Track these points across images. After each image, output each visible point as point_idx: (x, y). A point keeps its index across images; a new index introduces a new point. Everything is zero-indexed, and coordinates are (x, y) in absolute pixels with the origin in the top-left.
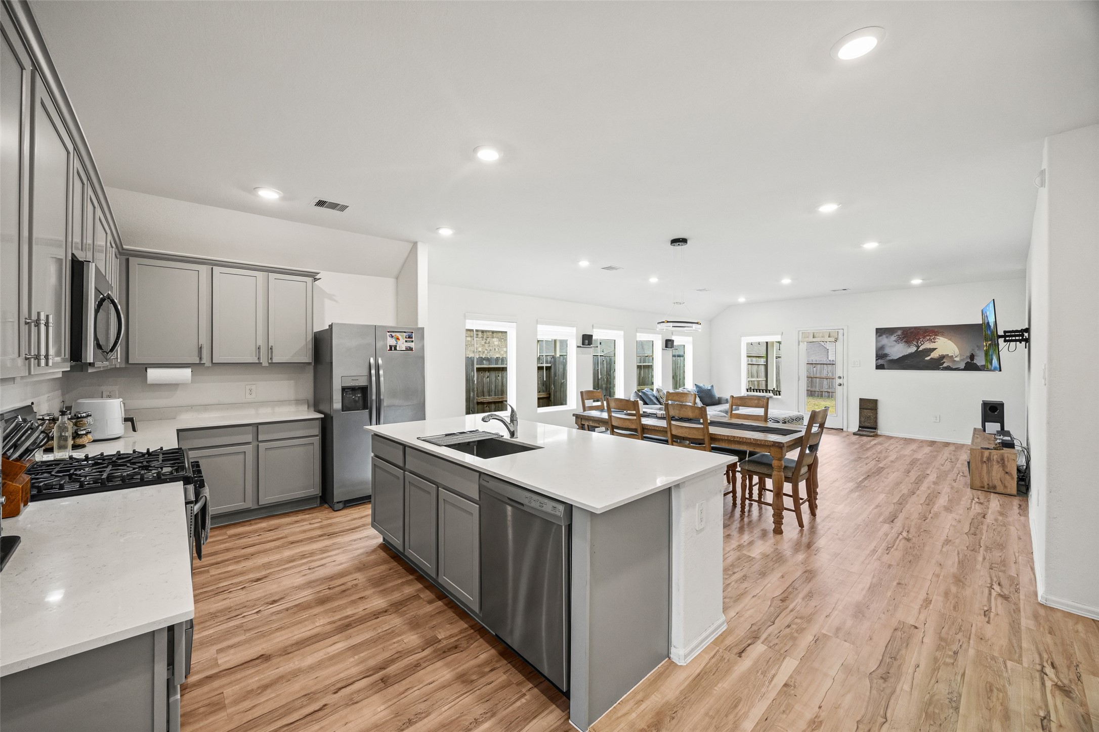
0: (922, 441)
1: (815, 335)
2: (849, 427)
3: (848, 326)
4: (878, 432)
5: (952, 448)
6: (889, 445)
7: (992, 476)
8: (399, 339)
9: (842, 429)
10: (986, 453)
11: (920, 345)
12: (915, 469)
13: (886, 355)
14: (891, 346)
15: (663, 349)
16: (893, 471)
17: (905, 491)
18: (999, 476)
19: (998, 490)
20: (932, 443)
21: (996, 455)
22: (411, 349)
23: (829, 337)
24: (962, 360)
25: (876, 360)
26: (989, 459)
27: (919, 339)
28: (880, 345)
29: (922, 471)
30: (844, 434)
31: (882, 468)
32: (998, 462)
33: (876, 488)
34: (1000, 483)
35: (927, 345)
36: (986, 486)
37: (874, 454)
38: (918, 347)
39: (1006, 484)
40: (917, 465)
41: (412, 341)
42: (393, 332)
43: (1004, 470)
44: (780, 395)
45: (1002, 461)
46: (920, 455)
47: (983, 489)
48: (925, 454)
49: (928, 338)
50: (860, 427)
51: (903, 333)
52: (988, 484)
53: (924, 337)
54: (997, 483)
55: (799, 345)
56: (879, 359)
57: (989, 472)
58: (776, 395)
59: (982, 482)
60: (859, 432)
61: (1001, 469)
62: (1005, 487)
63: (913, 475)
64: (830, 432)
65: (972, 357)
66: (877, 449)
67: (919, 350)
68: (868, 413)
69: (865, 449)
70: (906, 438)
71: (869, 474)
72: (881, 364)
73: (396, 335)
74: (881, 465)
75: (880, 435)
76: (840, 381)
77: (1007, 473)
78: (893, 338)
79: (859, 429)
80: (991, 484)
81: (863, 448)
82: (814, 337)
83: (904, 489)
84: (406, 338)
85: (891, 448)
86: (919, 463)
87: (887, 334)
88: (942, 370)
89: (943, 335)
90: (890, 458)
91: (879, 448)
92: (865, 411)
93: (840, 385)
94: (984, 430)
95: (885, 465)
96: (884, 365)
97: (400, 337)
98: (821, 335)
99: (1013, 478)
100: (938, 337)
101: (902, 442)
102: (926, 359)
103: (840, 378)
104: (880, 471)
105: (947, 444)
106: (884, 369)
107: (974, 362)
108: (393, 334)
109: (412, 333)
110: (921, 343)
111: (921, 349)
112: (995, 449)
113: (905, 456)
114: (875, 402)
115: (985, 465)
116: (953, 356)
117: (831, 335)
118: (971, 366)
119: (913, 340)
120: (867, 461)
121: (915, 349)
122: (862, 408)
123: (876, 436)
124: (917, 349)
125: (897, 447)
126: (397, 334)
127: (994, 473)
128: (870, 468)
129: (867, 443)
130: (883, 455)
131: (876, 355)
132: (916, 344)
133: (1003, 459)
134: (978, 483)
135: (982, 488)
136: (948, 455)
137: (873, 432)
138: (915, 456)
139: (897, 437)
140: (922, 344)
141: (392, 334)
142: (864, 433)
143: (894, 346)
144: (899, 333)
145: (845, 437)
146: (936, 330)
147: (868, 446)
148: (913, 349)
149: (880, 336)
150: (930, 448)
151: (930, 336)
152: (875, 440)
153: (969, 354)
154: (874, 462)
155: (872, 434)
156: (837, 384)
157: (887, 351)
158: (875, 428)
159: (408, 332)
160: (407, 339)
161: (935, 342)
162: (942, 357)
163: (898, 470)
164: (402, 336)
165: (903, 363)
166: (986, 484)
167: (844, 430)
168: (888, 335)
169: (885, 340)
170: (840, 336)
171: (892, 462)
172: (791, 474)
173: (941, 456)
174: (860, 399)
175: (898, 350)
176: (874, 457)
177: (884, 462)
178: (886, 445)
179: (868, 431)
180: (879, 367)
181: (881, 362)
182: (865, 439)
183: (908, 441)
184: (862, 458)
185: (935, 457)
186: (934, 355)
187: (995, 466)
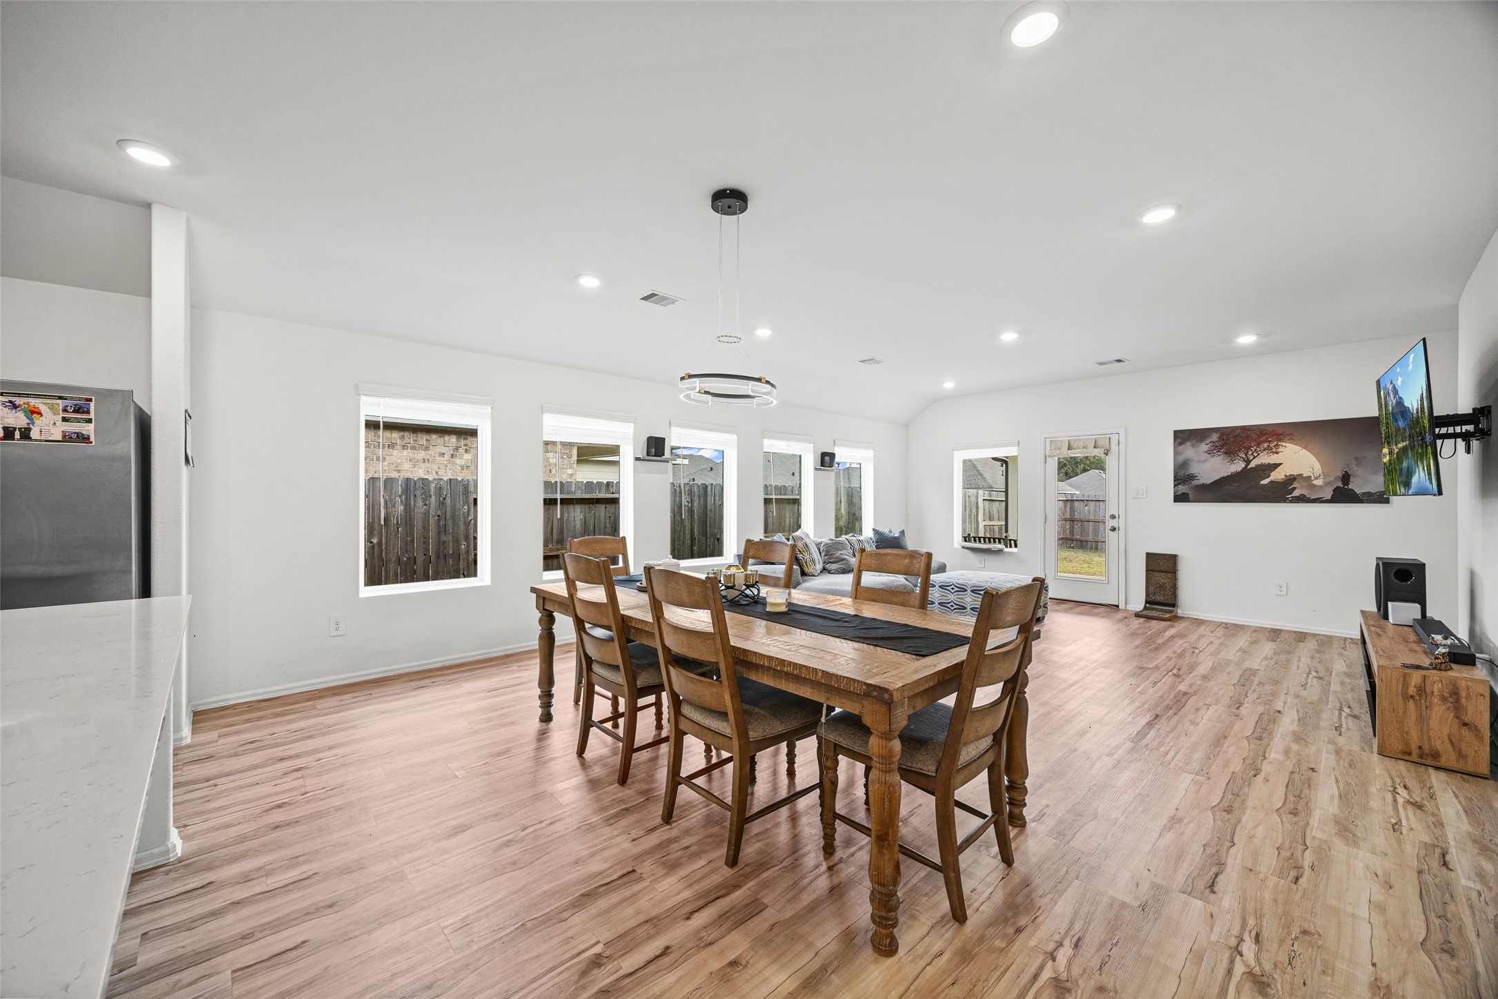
0: (1257, 630)
1: (1072, 444)
2: (1128, 602)
3: (1126, 428)
4: (1179, 611)
5: (1312, 645)
6: (1198, 639)
7: (1429, 730)
8: (40, 414)
9: (1117, 606)
10: (1416, 677)
11: (1251, 457)
12: (1252, 696)
13: (1192, 477)
14: (1199, 461)
15: (816, 469)
16: (1207, 702)
17: (1236, 766)
18: (1446, 731)
19: (1443, 762)
20: (1275, 634)
21: (1437, 681)
22: (85, 439)
23: (1095, 447)
24: (1327, 484)
25: (1175, 486)
26: (1421, 690)
27: (1249, 448)
28: (1181, 459)
29: (1265, 704)
30: (1120, 615)
31: (1185, 694)
32: (1444, 699)
33: (1172, 754)
34: (1449, 747)
35: (1264, 459)
36: (1415, 752)
37: (1170, 659)
38: (1248, 462)
39: (1464, 749)
40: (1255, 686)
41: (90, 421)
42: (19, 395)
43: (1457, 718)
44: (1016, 546)
45: (1454, 696)
46: (1255, 662)
47: (1406, 758)
48: (1266, 658)
49: (1266, 445)
50: (1147, 602)
51: (1221, 438)
52: (1420, 748)
53: (1258, 445)
54: (1441, 744)
55: (1046, 463)
56: (1179, 484)
57: (1422, 720)
58: (1011, 547)
59: (1407, 744)
60: (1145, 613)
61: (1452, 715)
62: (1461, 755)
63: (1250, 712)
64: (1096, 610)
65: (1346, 478)
66: (1175, 648)
67: (1249, 467)
68: (1161, 578)
69: (1153, 646)
70: (1226, 624)
71: (1158, 711)
72: (1183, 493)
73: (28, 404)
74: (1182, 687)
75: (1183, 617)
76: (1113, 523)
77: (1465, 724)
78: (1204, 447)
79: (1145, 606)
80: (1426, 748)
81: (1151, 646)
82: (1070, 448)
83: (1235, 754)
84: (65, 410)
85: (1204, 641)
86: (1256, 680)
87: (1193, 440)
88: (1291, 502)
89: (1292, 440)
90: (1199, 668)
91: (1179, 644)
92: (1156, 574)
93: (1113, 529)
94: (1386, 617)
95: (1191, 686)
96: (1188, 494)
97: (43, 408)
98: (1081, 444)
99: (1479, 737)
100: (1284, 444)
101: (1220, 631)
102: (1262, 482)
103: (1113, 517)
104: (1180, 700)
105: (1301, 637)
106: (1189, 502)
107: (1350, 487)
108: (18, 401)
109: (90, 400)
110: (1252, 454)
111: (1252, 465)
112: (1436, 667)
113: (1228, 662)
114: (1173, 558)
115: (1411, 705)
116: (1310, 477)
117: (1099, 444)
118: (1343, 495)
119: (1240, 450)
120: (1156, 676)
121: (1243, 465)
122: (1150, 570)
123: (1175, 618)
124: (1247, 466)
125: (1212, 643)
126: (30, 400)
127: (1434, 723)
128: (1160, 694)
129: (1160, 633)
130: (1186, 662)
131: (1175, 477)
132: (1244, 456)
133: (1455, 693)
134: (1396, 745)
135: (1404, 755)
136: (1309, 661)
137: (1170, 612)
138: (1247, 665)
139: (1211, 622)
140: (1255, 457)
141: (13, 399)
142: (1154, 614)
143: (1205, 461)
144: (1215, 437)
145: (1121, 621)
146: (1280, 431)
147: (1160, 641)
148: (1238, 466)
149: (1181, 444)
150: (1271, 645)
151: (1270, 442)
152: (1172, 626)
153: (1340, 474)
154: (1168, 680)
155: (1167, 616)
156: (1108, 527)
157: (1194, 469)
158: (1174, 605)
159: (72, 399)
160: (67, 415)
161: (1277, 453)
162: (1291, 479)
163: (1217, 702)
164: (52, 408)
165: (1221, 491)
166: (1414, 748)
167: (1120, 607)
168: (1194, 442)
169: (1189, 451)
170: (1114, 446)
171: (1205, 678)
172: (934, 768)
173: (1296, 663)
174: (1147, 553)
175: (1213, 468)
176: (1170, 664)
177: (1188, 680)
178: (1193, 638)
179: (1161, 610)
180: (1179, 498)
181: (1182, 489)
182: (1155, 625)
183: (1232, 630)
184: (1148, 669)
185: (1286, 665)
186: (1277, 475)
187: (1436, 709)
